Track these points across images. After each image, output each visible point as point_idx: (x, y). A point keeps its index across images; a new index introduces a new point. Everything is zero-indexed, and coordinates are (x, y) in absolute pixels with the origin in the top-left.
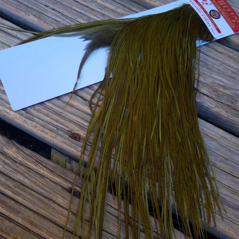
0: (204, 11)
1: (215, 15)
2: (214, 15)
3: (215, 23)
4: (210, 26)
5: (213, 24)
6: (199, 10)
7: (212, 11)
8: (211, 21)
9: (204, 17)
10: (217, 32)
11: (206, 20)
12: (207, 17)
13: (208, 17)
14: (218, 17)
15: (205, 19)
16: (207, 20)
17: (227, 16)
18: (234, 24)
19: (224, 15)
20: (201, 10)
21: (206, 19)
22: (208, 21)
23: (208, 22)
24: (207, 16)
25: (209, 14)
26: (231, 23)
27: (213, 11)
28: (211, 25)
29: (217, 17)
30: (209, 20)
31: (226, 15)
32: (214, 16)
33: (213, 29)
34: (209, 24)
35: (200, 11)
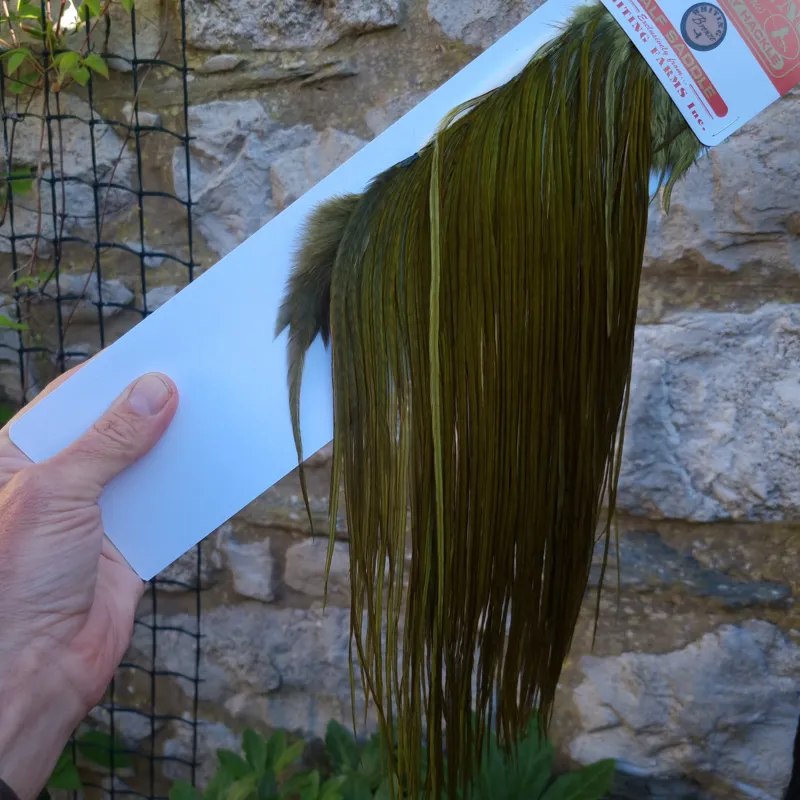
0: (658, 24)
1: (704, 28)
2: (699, 30)
3: (704, 75)
4: (683, 95)
5: (696, 81)
6: (638, 27)
7: (692, 15)
8: (688, 69)
9: (661, 56)
10: (714, 115)
11: (667, 68)
12: (672, 54)
13: (677, 54)
14: (717, 38)
15: (665, 65)
16: (672, 68)
17: (753, 19)
18: (781, 50)
19: (742, 18)
20: (649, 21)
21: (670, 64)
22: (675, 73)
23: (675, 79)
24: (670, 50)
25: (680, 34)
26: (767, 47)
27: (696, 12)
28: (688, 90)
29: (712, 38)
30: (681, 67)
31: (749, 14)
32: (698, 35)
33: (698, 107)
34: (679, 88)
35: (645, 30)
